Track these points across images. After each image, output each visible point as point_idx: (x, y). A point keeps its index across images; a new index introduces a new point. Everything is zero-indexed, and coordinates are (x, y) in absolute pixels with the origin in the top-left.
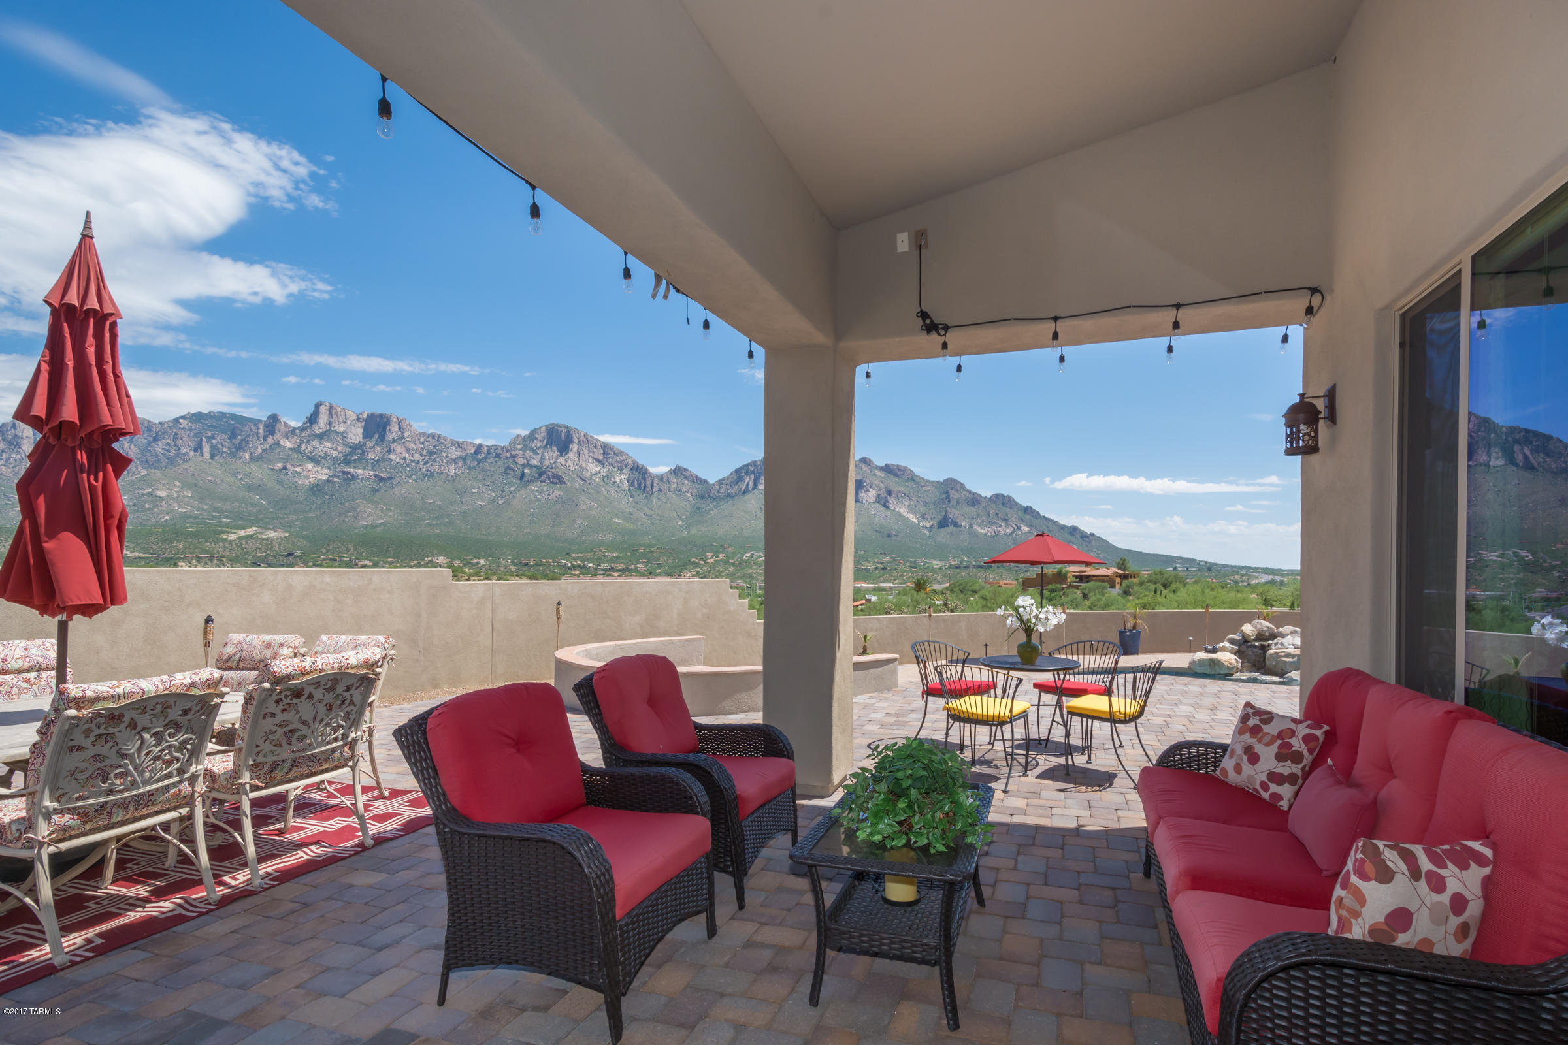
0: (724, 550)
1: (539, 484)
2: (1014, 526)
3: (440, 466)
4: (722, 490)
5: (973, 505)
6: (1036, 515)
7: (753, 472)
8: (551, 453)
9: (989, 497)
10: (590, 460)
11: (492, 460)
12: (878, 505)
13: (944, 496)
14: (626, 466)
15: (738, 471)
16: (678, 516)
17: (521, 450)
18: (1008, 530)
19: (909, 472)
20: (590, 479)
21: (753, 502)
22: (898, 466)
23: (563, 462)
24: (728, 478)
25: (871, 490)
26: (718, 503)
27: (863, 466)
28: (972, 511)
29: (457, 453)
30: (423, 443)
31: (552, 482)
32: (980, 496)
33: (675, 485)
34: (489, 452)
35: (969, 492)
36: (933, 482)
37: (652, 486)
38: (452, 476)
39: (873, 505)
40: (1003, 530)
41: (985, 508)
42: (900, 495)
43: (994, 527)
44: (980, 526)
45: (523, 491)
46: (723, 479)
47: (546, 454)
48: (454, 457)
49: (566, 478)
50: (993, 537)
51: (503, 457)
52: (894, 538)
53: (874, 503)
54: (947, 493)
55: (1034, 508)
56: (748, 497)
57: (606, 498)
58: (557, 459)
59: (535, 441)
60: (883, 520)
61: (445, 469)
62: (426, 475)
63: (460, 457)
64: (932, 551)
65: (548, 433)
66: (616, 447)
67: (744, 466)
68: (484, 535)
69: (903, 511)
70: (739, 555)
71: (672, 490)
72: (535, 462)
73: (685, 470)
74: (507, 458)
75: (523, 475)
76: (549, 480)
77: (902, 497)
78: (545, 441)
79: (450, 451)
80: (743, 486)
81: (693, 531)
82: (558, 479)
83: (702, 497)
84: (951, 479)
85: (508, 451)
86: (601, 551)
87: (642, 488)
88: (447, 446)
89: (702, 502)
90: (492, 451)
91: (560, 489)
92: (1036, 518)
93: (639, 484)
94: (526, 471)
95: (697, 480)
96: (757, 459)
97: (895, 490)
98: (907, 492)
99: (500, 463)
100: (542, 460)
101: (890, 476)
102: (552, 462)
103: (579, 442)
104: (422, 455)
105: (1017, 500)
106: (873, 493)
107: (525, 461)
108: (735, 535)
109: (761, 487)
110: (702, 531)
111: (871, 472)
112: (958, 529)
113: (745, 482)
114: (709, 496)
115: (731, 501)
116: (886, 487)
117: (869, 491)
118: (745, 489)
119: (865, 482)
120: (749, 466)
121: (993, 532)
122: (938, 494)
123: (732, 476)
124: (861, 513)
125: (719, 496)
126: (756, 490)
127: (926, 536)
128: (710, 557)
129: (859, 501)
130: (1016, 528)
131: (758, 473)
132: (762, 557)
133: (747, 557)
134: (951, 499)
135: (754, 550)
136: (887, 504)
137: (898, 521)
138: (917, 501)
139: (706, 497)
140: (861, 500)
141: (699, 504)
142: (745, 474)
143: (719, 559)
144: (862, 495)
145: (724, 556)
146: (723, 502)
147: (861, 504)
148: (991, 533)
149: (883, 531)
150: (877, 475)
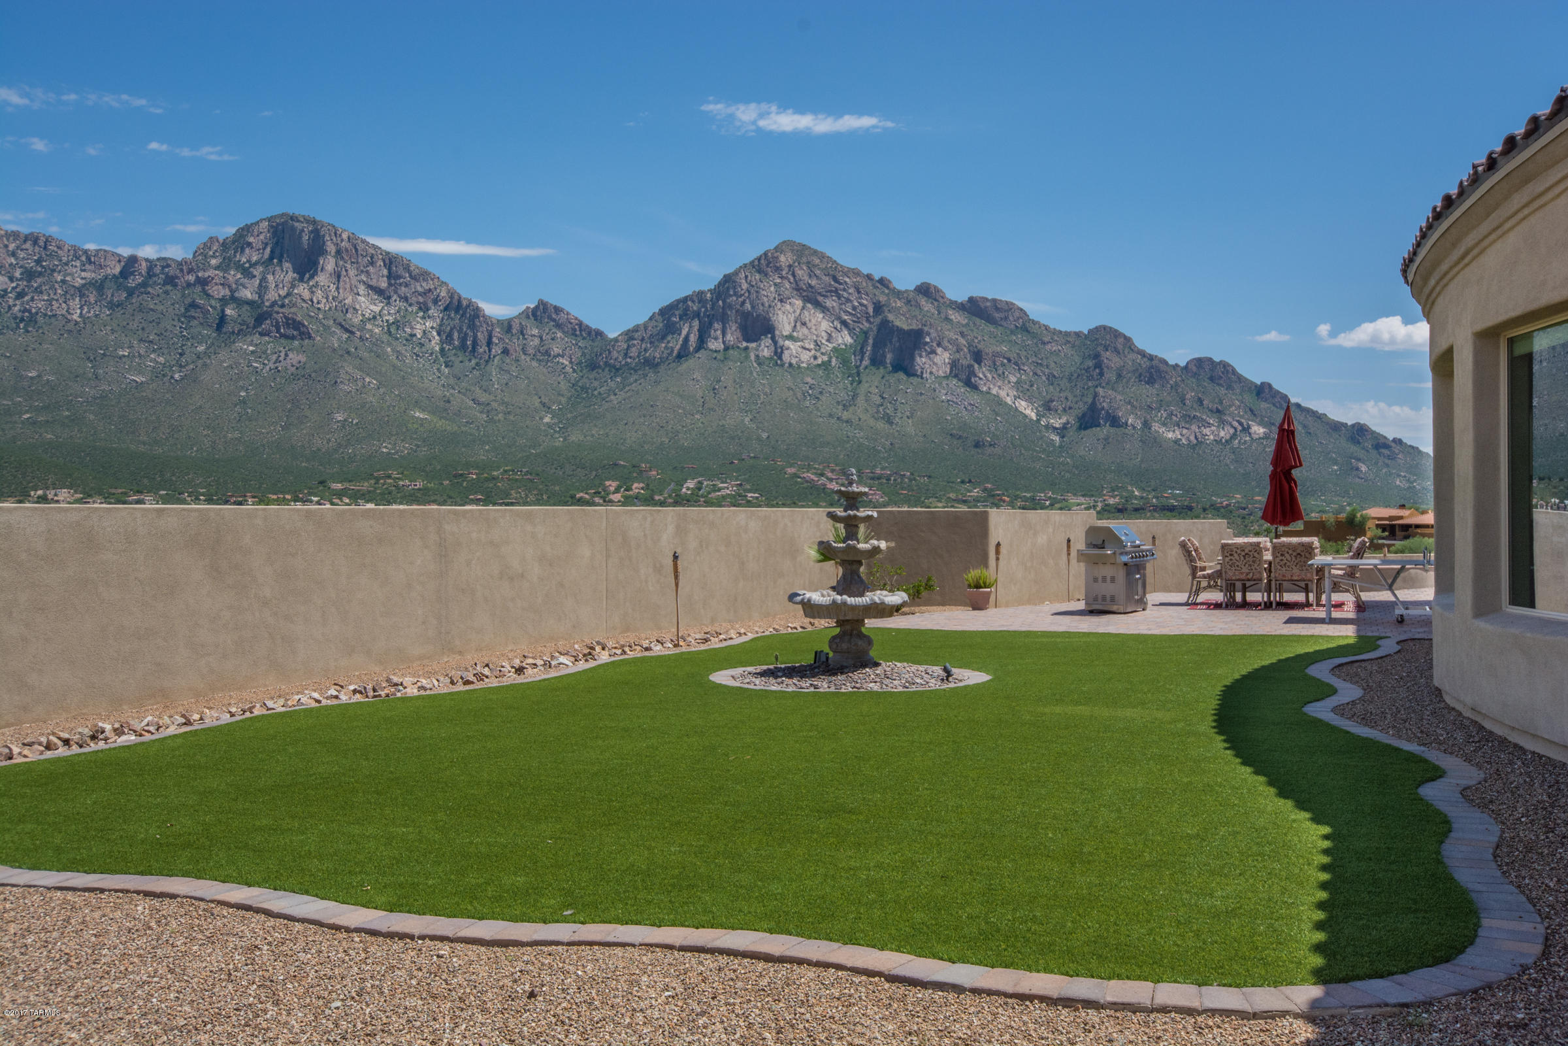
0: (641, 475)
1: (256, 338)
2: (1236, 424)
3: (50, 301)
4: (634, 352)
5: (1151, 381)
7: (697, 315)
8: (280, 275)
9: (1182, 364)
10: (362, 289)
11: (158, 290)
12: (955, 381)
13: (1090, 363)
14: (436, 302)
15: (666, 312)
16: (544, 405)
17: (217, 268)
18: (1222, 434)
19: (1017, 314)
20: (362, 328)
21: (697, 375)
22: (994, 301)
23: (306, 294)
24: (645, 326)
25: (939, 350)
26: (624, 379)
27: (923, 301)
28: (1148, 393)
29: (83, 274)
30: (13, 254)
31: (283, 336)
32: (1165, 362)
33: (537, 341)
34: (150, 273)
35: (1143, 354)
36: (1067, 334)
37: (489, 343)
38: (76, 323)
39: (944, 383)
40: (1213, 432)
41: (1175, 387)
42: (999, 361)
43: (1194, 427)
44: (1164, 424)
45: (223, 354)
46: (636, 329)
47: (270, 278)
48: (79, 282)
49: (312, 327)
50: (1194, 447)
51: (181, 282)
52: (989, 450)
53: (946, 377)
54: (1097, 356)
55: (1276, 386)
56: (685, 365)
57: (394, 367)
58: (293, 286)
59: (247, 251)
60: (965, 413)
61: (59, 308)
62: (22, 320)
63: (91, 284)
64: (1068, 475)
65: (275, 234)
66: (415, 261)
67: (679, 301)
68: (144, 443)
69: (1007, 394)
70: (672, 486)
71: (531, 351)
72: (247, 294)
73: (557, 310)
74: (189, 285)
75: (222, 319)
76: (278, 331)
77: (1003, 365)
78: (268, 250)
79: (70, 269)
80: (676, 343)
81: (575, 437)
82: (295, 330)
83: (593, 366)
84: (1105, 327)
85: (190, 271)
86: (389, 477)
87: (468, 348)
88: (65, 259)
89: (593, 374)
90: (157, 270)
91: (301, 351)
93: (463, 340)
94: (228, 312)
95: (581, 331)
96: (705, 288)
97: (990, 351)
98: (1013, 356)
99: (175, 295)
100: (262, 288)
101: (978, 321)
102: (283, 293)
103: (338, 252)
104: (11, 279)
105: (1241, 370)
106: (943, 357)
107: (227, 292)
108: (662, 443)
109: (713, 345)
110: (593, 436)
111: (939, 313)
112: (1120, 431)
113: (680, 334)
114: (606, 364)
115: (651, 375)
116: (970, 345)
117: (936, 354)
118: (680, 349)
119: (928, 334)
120: (690, 303)
121: (1192, 438)
122: (1078, 359)
123: (653, 323)
124: (919, 398)
125: (627, 364)
126: (702, 351)
127: (1054, 446)
128: (612, 489)
129: (915, 375)
130: (1240, 428)
131: (708, 316)
132: (719, 490)
133: (688, 489)
134: (1105, 369)
135: (702, 476)
136: (973, 380)
137: (997, 415)
138: (1035, 374)
139: (599, 367)
140: (919, 373)
141: (585, 380)
142: (681, 318)
143: (631, 493)
144: (921, 361)
145: (642, 488)
146: (636, 377)
147: (919, 380)
148: (1188, 438)
149: (965, 435)
150: (951, 320)
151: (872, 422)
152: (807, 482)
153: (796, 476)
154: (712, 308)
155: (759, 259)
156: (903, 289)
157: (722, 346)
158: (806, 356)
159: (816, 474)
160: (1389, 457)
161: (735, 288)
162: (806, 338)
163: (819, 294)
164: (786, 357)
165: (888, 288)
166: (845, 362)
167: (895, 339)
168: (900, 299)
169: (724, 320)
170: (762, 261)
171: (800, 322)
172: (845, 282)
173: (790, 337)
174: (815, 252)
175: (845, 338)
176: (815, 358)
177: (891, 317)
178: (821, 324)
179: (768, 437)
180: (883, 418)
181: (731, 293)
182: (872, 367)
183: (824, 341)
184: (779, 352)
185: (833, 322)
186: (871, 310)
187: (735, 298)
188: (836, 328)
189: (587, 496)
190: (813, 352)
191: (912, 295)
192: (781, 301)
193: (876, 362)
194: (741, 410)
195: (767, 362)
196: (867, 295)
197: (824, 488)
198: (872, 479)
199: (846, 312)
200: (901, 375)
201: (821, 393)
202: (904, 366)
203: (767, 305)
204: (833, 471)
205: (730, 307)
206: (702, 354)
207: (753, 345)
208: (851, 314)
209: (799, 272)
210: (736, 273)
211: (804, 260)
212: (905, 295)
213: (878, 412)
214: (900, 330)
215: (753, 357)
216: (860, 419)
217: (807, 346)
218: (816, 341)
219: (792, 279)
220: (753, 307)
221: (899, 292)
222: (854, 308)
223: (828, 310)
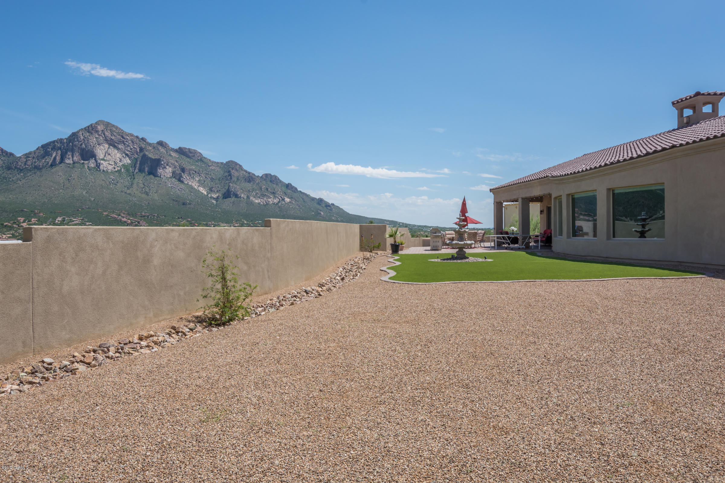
0: (34, 215)
2: (280, 198)
5: (249, 181)
6: (295, 190)
7: (60, 148)
9: (261, 176)
12: (174, 179)
13: (227, 174)
15: (45, 146)
18: (275, 201)
19: (198, 154)
21: (60, 174)
22: (189, 149)
24: (35, 152)
25: (167, 167)
26: (25, 174)
27: (160, 148)
28: (249, 186)
32: (254, 175)
35: (246, 171)
36: (218, 163)
39: (170, 180)
40: (272, 200)
41: (258, 184)
43: (265, 199)
44: (254, 197)
46: (30, 153)
50: (265, 205)
52: (188, 206)
53: (171, 178)
54: (229, 172)
55: (293, 185)
56: (54, 170)
60: (178, 191)
64: (219, 216)
67: (51, 142)
69: (195, 185)
70: (51, 220)
77: (193, 174)
80: (50, 160)
83: (9, 168)
84: (232, 161)
89: (9, 172)
92: (295, 192)
96: (63, 137)
97: (188, 168)
98: (197, 170)
101: (183, 156)
105: (281, 179)
106: (169, 170)
108: (44, 202)
109: (67, 161)
110: (10, 198)
111: (167, 153)
112: (239, 199)
113: (52, 156)
114: (16, 167)
115: (38, 173)
116: (180, 166)
117: (166, 168)
118: (52, 162)
119: (163, 161)
120: (56, 143)
121: (265, 202)
122: (222, 173)
123: (38, 151)
124: (160, 185)
125: (26, 168)
126: (63, 164)
127: (214, 204)
128: (22, 221)
129: (157, 176)
130: (281, 199)
131: (65, 149)
132: (73, 221)
133: (58, 221)
134: (232, 177)
135: (64, 216)
136: (181, 179)
137: (191, 192)
138: (206, 177)
139: (12, 169)
140: (159, 175)
141: (5, 174)
142: (52, 149)
143: (31, 223)
144: (160, 171)
145: (36, 221)
146: (31, 173)
147: (159, 178)
148: (263, 202)
149: (179, 200)
150: (172, 156)
151: (140, 194)
152: (113, 218)
153: (108, 215)
154: (67, 146)
155: (88, 127)
156: (152, 143)
157: (72, 162)
158: (110, 167)
159: (117, 215)
160: (330, 210)
161: (77, 138)
162: (110, 160)
163: (116, 142)
164: (101, 167)
165: (145, 142)
166: (128, 170)
167: (149, 162)
168: (150, 147)
169: (73, 151)
170: (90, 128)
171: (107, 153)
172: (127, 138)
173: (103, 159)
174: (113, 126)
175: (127, 161)
176: (114, 168)
177: (147, 153)
178: (116, 155)
179: (94, 200)
180: (144, 193)
181: (76, 140)
182: (139, 173)
183: (118, 162)
184: (98, 165)
185: (122, 154)
186: (138, 150)
187: (77, 142)
188: (123, 157)
189: (9, 224)
190: (113, 166)
191: (155, 145)
192: (99, 144)
193: (141, 170)
194: (81, 189)
195: (93, 169)
196: (137, 144)
197: (121, 220)
198: (141, 217)
199: (127, 150)
200: (152, 176)
201: (117, 182)
202: (153, 173)
203: (92, 146)
204: (124, 214)
205: (75, 146)
206: (62, 165)
207: (87, 162)
208: (130, 151)
209: (107, 133)
210: (78, 132)
211: (109, 128)
212: (153, 145)
213: (142, 190)
214: (151, 159)
215: (86, 167)
216: (135, 193)
217: (111, 163)
218: (115, 162)
219: (103, 136)
220: (86, 146)
221: (150, 144)
222: (131, 149)
223: (120, 149)
